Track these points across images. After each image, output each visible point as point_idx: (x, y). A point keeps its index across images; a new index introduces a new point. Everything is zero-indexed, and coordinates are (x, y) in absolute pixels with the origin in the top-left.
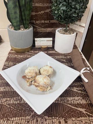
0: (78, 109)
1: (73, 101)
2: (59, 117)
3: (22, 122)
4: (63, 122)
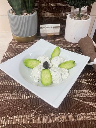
0: (87, 103)
1: (81, 94)
2: (67, 113)
3: (24, 121)
4: (71, 118)
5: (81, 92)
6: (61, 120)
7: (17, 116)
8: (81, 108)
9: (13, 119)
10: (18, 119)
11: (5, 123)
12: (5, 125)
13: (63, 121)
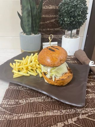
3: (39, 100)
7: (34, 98)
9: (31, 100)
11: (25, 102)
12: (25, 103)
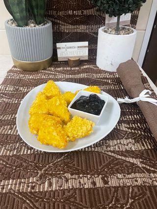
0: (127, 159)
1: (119, 147)
2: (92, 175)
3: (21, 188)
4: (99, 183)
5: (118, 144)
6: (82, 185)
7: (11, 180)
8: (117, 167)
10: (12, 185)
13: (86, 187)
